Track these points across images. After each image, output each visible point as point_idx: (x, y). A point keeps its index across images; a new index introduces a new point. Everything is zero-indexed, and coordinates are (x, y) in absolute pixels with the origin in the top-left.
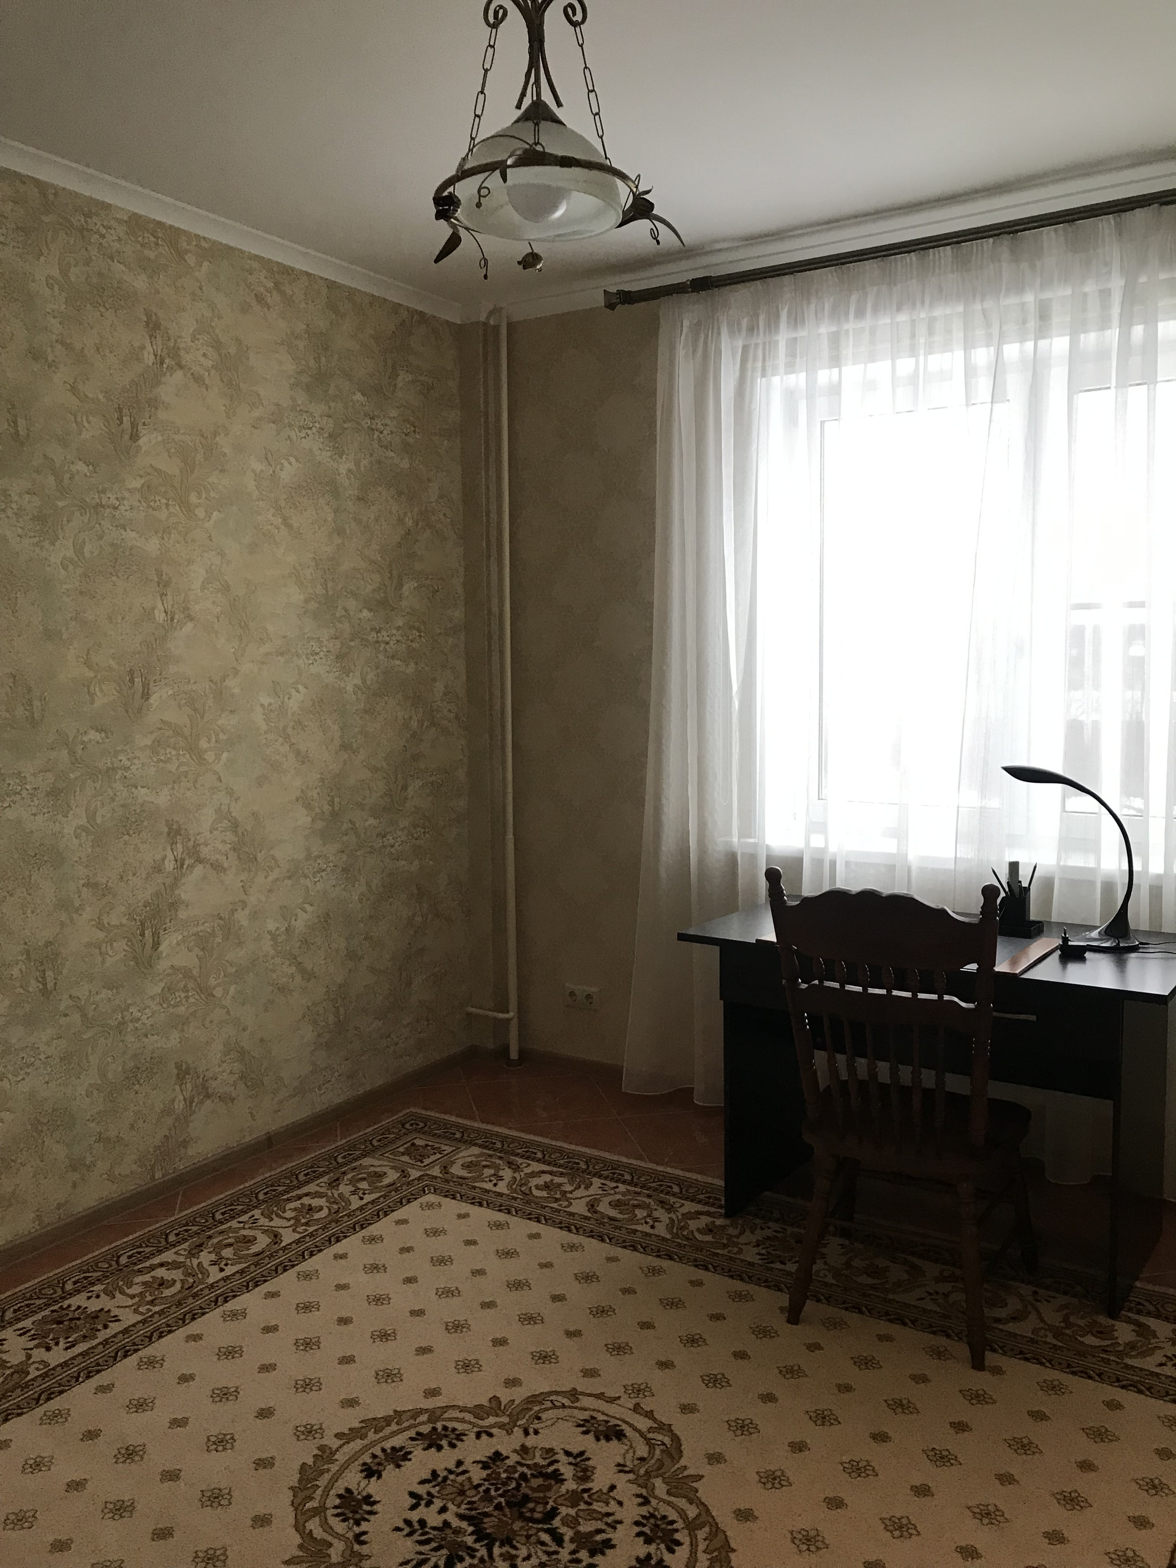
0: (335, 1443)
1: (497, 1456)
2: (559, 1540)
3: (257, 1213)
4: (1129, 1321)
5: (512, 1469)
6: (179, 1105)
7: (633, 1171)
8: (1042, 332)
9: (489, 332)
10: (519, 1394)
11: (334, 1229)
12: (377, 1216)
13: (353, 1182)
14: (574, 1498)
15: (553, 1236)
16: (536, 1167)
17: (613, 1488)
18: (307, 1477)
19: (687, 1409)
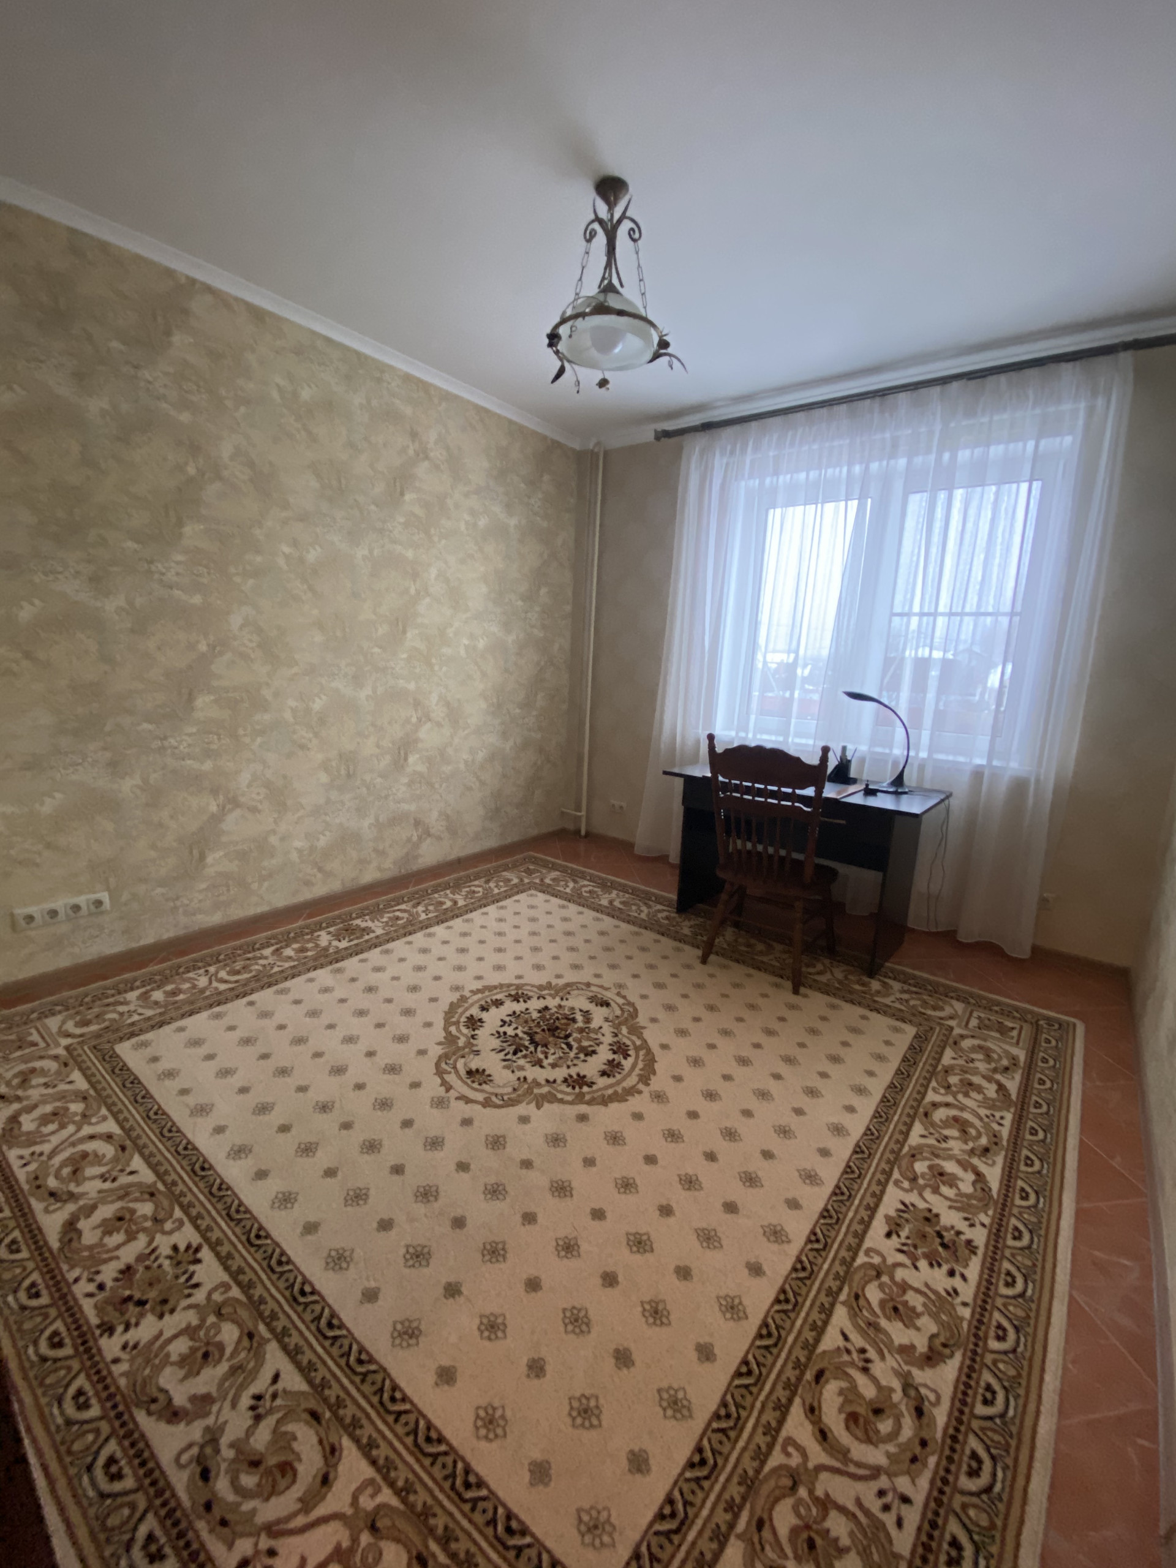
0: (468, 994)
1: (546, 1008)
2: (570, 1047)
3: (448, 892)
4: (880, 980)
5: (553, 1014)
6: (415, 838)
7: (634, 889)
8: (893, 455)
9: (593, 454)
10: (561, 982)
11: (484, 901)
12: (506, 898)
13: (497, 882)
14: (581, 1030)
15: (590, 914)
16: (586, 883)
17: (601, 1028)
18: (453, 1007)
19: (644, 997)
